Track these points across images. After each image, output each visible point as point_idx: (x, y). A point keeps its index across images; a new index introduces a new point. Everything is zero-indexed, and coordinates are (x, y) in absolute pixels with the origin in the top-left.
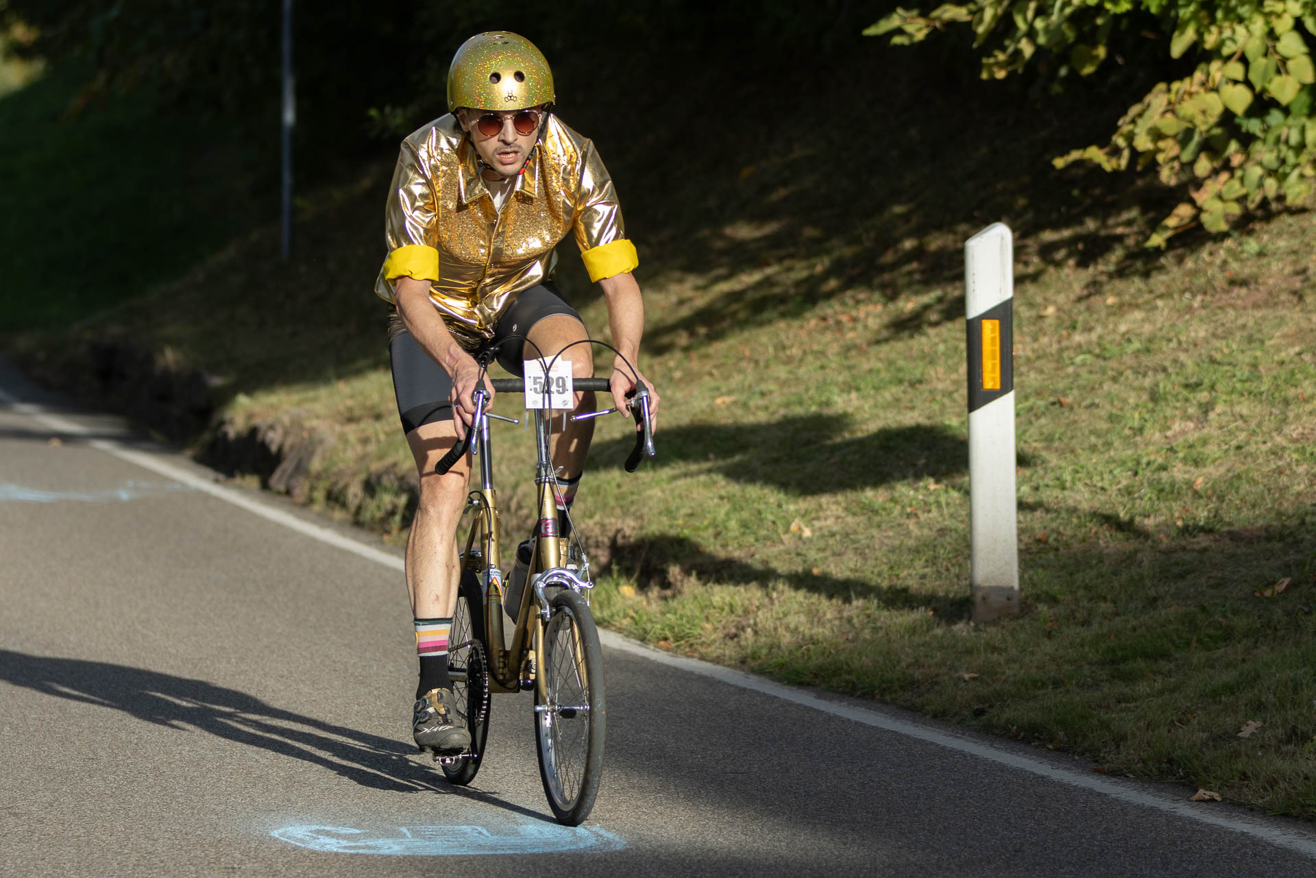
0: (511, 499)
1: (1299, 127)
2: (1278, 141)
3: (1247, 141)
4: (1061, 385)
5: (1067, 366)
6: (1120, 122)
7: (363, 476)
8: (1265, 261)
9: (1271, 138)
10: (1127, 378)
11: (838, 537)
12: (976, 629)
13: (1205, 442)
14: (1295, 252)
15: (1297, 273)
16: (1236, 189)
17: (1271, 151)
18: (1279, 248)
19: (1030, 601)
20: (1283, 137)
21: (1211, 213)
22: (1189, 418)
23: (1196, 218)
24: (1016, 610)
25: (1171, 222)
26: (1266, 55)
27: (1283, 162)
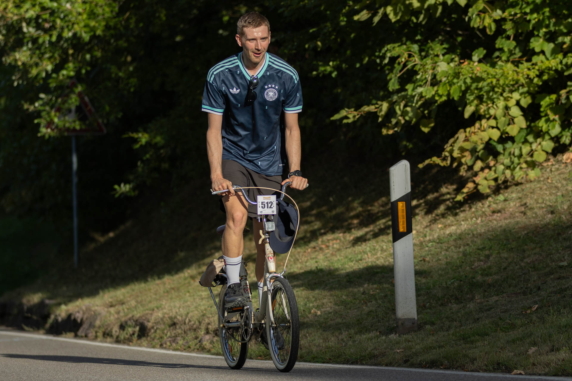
0: (185, 319)
1: (519, 148)
2: (510, 154)
3: (496, 154)
4: (424, 254)
5: (425, 247)
6: (445, 147)
7: (119, 324)
8: (507, 203)
9: (507, 153)
10: (452, 249)
11: (333, 313)
12: (399, 336)
13: (490, 268)
14: (520, 198)
15: (522, 205)
16: (492, 175)
17: (507, 159)
18: (513, 197)
19: (422, 325)
20: (512, 152)
21: (482, 186)
22: (481, 261)
23: (476, 188)
24: (416, 328)
25: (465, 190)
26: (504, 116)
27: (513, 163)
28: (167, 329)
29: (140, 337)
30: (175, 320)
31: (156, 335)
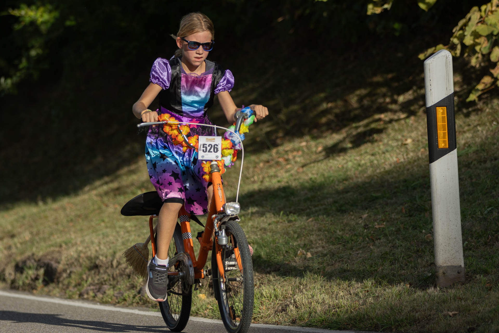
6: (454, 31)
7: (13, 264)
11: (328, 255)
19: (470, 274)
23: (494, 83)
24: (463, 279)
25: (480, 87)
28: (85, 273)
29: (46, 283)
30: (97, 262)
31: (71, 281)
